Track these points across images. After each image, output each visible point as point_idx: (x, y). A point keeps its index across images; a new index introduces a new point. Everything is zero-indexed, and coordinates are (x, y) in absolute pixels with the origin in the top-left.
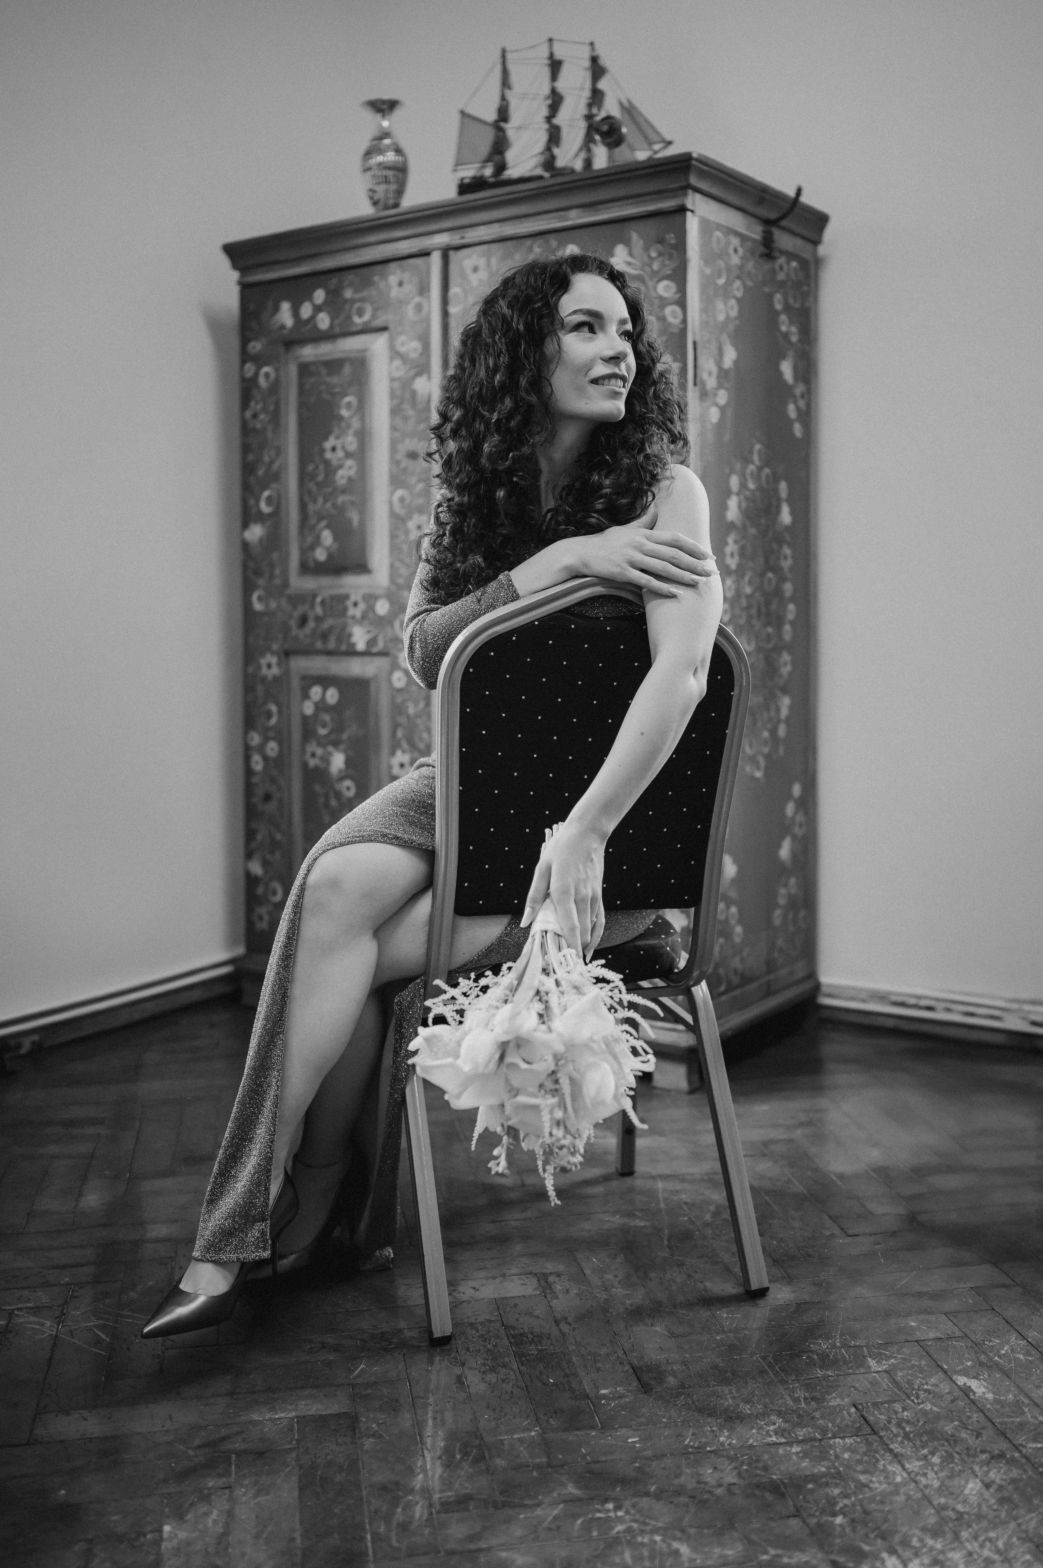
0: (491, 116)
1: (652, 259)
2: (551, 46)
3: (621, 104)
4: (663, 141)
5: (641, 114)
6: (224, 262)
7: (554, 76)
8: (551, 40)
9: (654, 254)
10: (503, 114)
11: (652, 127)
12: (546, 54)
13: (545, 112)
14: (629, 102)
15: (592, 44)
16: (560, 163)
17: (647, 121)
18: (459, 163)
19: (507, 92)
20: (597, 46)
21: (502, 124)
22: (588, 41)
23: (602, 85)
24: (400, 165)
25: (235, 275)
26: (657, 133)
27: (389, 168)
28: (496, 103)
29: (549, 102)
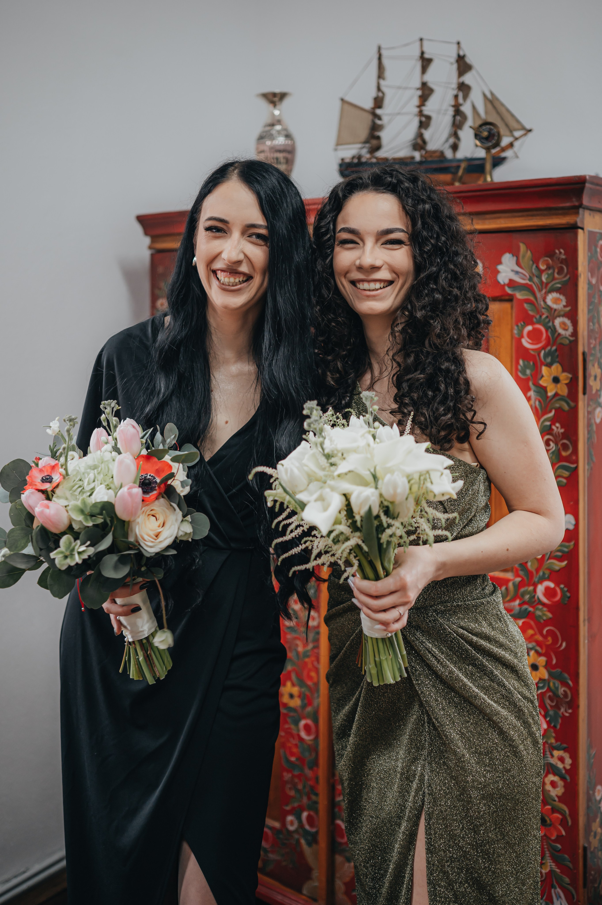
0: (368, 104)
1: (541, 271)
2: (421, 46)
3: (485, 96)
4: (523, 128)
5: (502, 105)
6: (138, 229)
7: (424, 69)
8: (421, 40)
9: (543, 267)
10: (379, 102)
11: (513, 116)
12: (418, 53)
13: (416, 101)
14: (492, 94)
15: (458, 43)
16: (431, 146)
17: (508, 111)
18: (339, 143)
19: (382, 82)
20: (463, 45)
21: (378, 111)
22: (455, 40)
23: (468, 79)
24: (289, 148)
25: (147, 240)
26: (518, 121)
27: (280, 151)
28: (373, 93)
29: (419, 93)
